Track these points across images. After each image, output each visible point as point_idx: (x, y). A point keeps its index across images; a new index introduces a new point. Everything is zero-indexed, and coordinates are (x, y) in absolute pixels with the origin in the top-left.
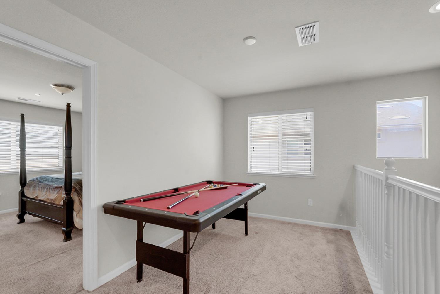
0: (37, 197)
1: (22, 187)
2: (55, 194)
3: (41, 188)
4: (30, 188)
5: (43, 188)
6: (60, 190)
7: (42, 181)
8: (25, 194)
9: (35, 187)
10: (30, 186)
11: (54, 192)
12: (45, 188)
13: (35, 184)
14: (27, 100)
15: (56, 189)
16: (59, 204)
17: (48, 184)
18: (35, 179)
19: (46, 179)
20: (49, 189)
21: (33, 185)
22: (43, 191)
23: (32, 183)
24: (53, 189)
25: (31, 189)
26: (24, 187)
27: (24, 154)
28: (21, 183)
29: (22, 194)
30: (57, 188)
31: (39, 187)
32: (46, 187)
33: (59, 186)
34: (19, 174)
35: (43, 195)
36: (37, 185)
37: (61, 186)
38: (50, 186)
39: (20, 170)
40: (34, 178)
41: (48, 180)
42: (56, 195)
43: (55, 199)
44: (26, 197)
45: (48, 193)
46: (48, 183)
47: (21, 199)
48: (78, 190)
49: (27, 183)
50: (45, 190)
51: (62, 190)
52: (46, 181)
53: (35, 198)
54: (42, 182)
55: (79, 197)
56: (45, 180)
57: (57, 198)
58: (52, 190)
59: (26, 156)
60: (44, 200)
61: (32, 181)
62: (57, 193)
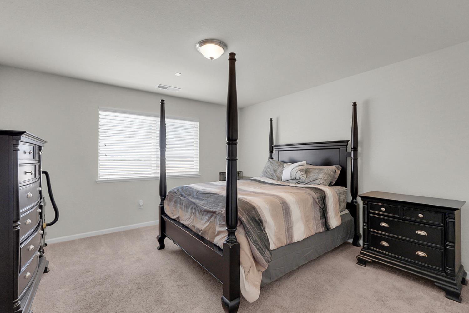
0: (178, 218)
1: (162, 201)
2: (204, 221)
3: (184, 206)
4: (170, 203)
5: (187, 206)
6: (212, 216)
7: (185, 195)
8: (165, 212)
9: (176, 202)
10: (170, 200)
11: (202, 216)
12: (189, 208)
13: (176, 199)
14: (166, 88)
15: (206, 213)
16: (211, 240)
17: (193, 202)
18: (176, 190)
19: (190, 192)
20: (195, 209)
21: (174, 200)
22: (187, 212)
23: (172, 195)
24: (201, 211)
25: (172, 205)
26: (164, 201)
27: (164, 155)
28: (161, 195)
29: (162, 210)
30: (208, 212)
31: (180, 204)
32: (190, 206)
33: (212, 210)
34: (159, 180)
35: (186, 217)
36: (179, 200)
37: (216, 211)
38: (196, 205)
39: (159, 175)
40: (174, 189)
41: (192, 195)
42: (205, 223)
43: (205, 232)
44: (166, 216)
45: (193, 216)
46: (194, 200)
47: (161, 216)
48: (246, 223)
49: (167, 194)
50: (190, 210)
51: (215, 217)
52: (189, 195)
53: (176, 219)
54: (184, 197)
55: (249, 238)
56: (188, 193)
57: (209, 230)
58: (199, 213)
59: (166, 158)
60: (188, 226)
61: (172, 192)
62: (208, 221)
